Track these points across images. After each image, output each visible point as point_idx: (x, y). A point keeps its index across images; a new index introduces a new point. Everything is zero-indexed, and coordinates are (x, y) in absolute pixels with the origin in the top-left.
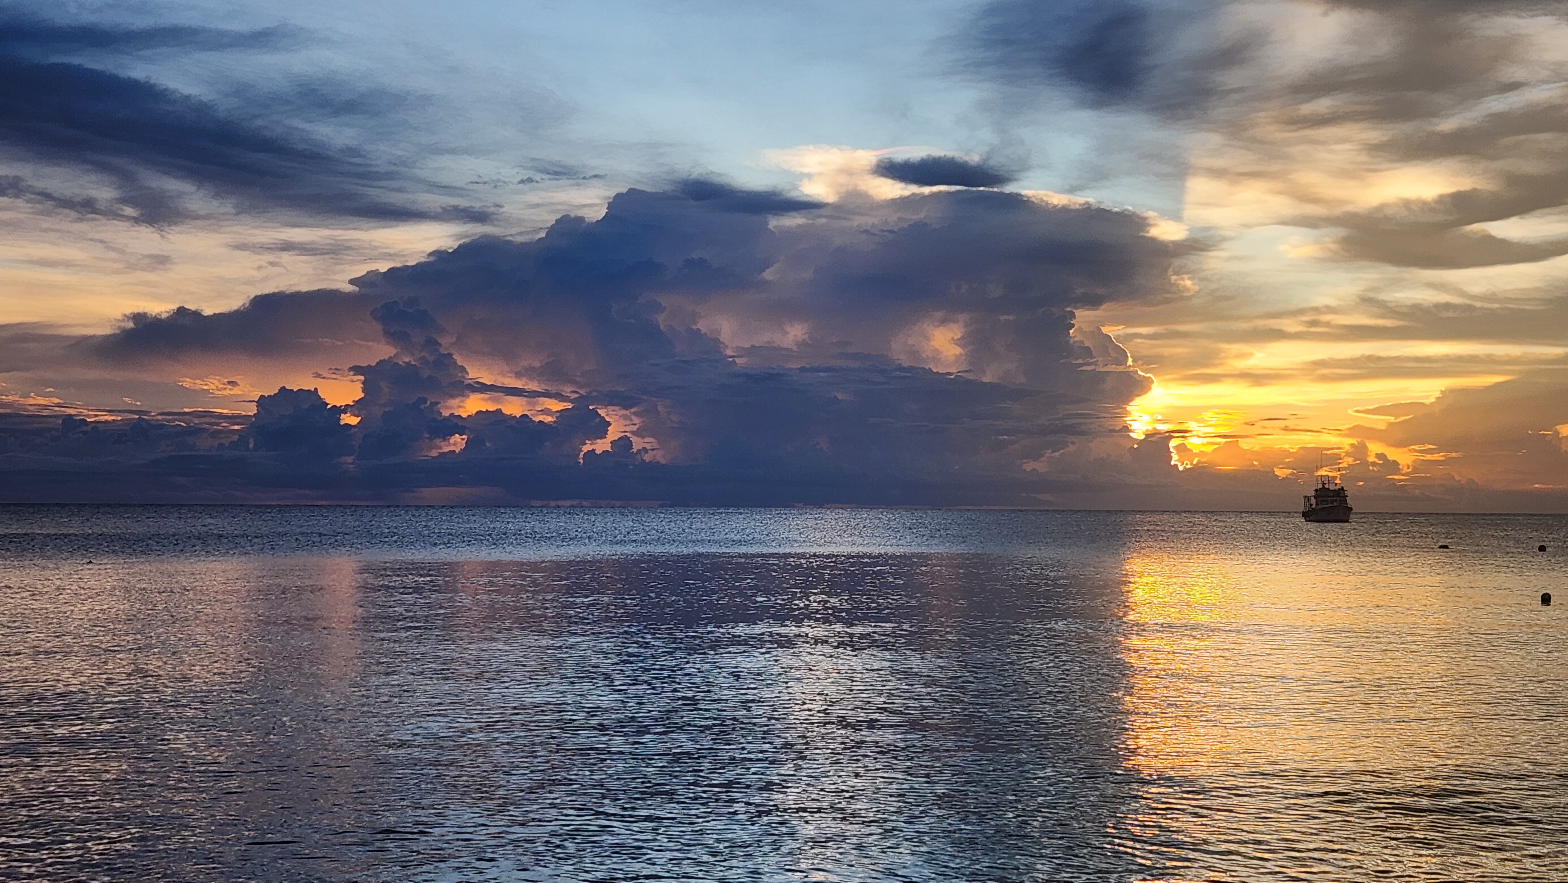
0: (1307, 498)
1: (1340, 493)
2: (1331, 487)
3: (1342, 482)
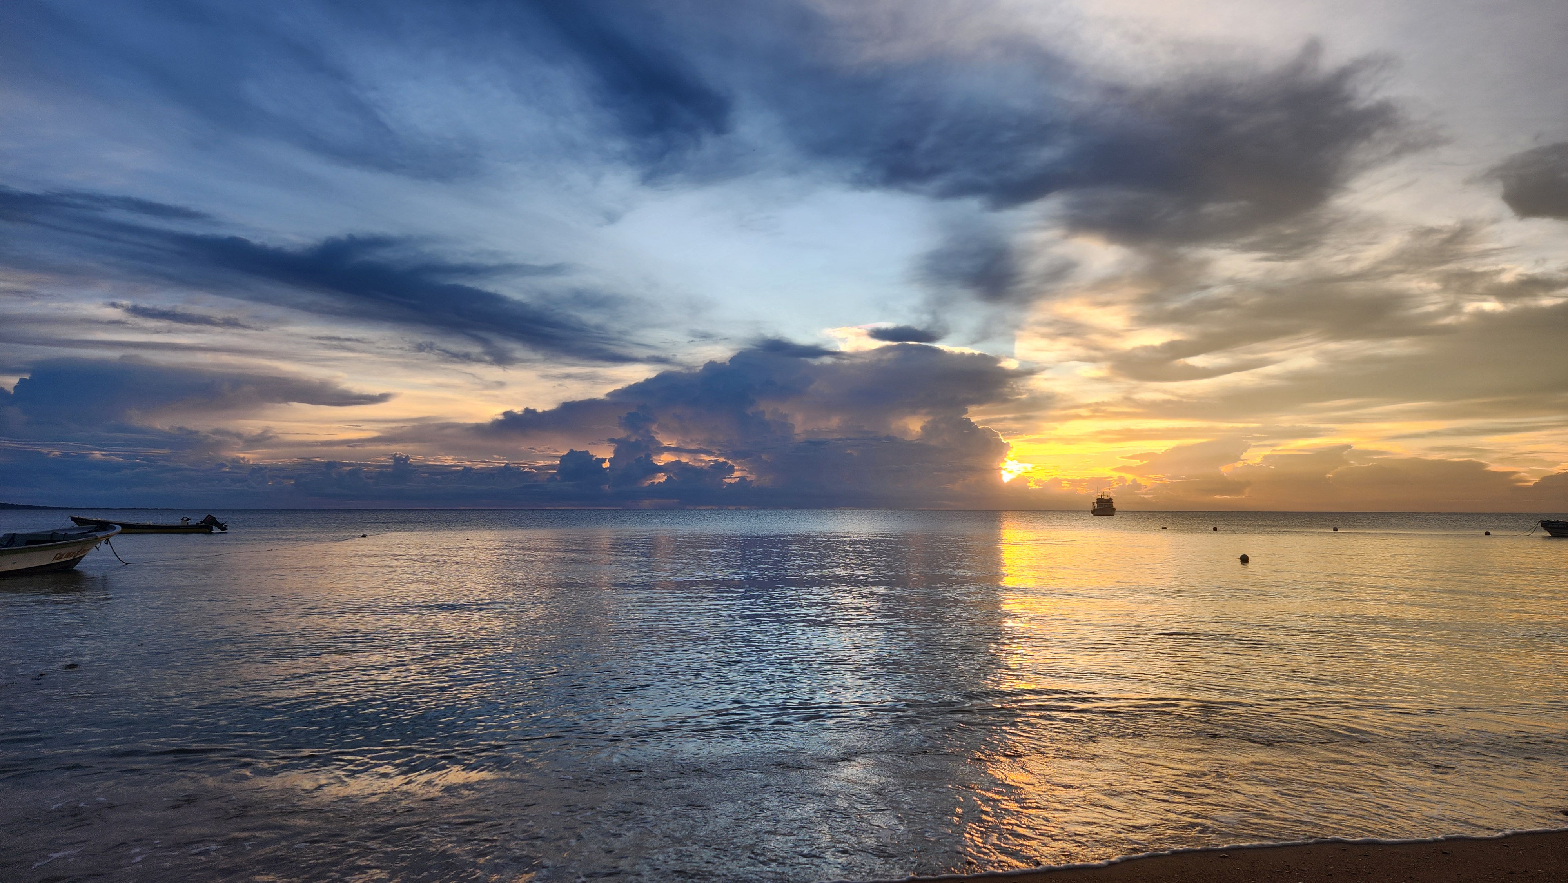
0: (1093, 503)
1: (1110, 501)
2: (1105, 497)
3: (1112, 495)
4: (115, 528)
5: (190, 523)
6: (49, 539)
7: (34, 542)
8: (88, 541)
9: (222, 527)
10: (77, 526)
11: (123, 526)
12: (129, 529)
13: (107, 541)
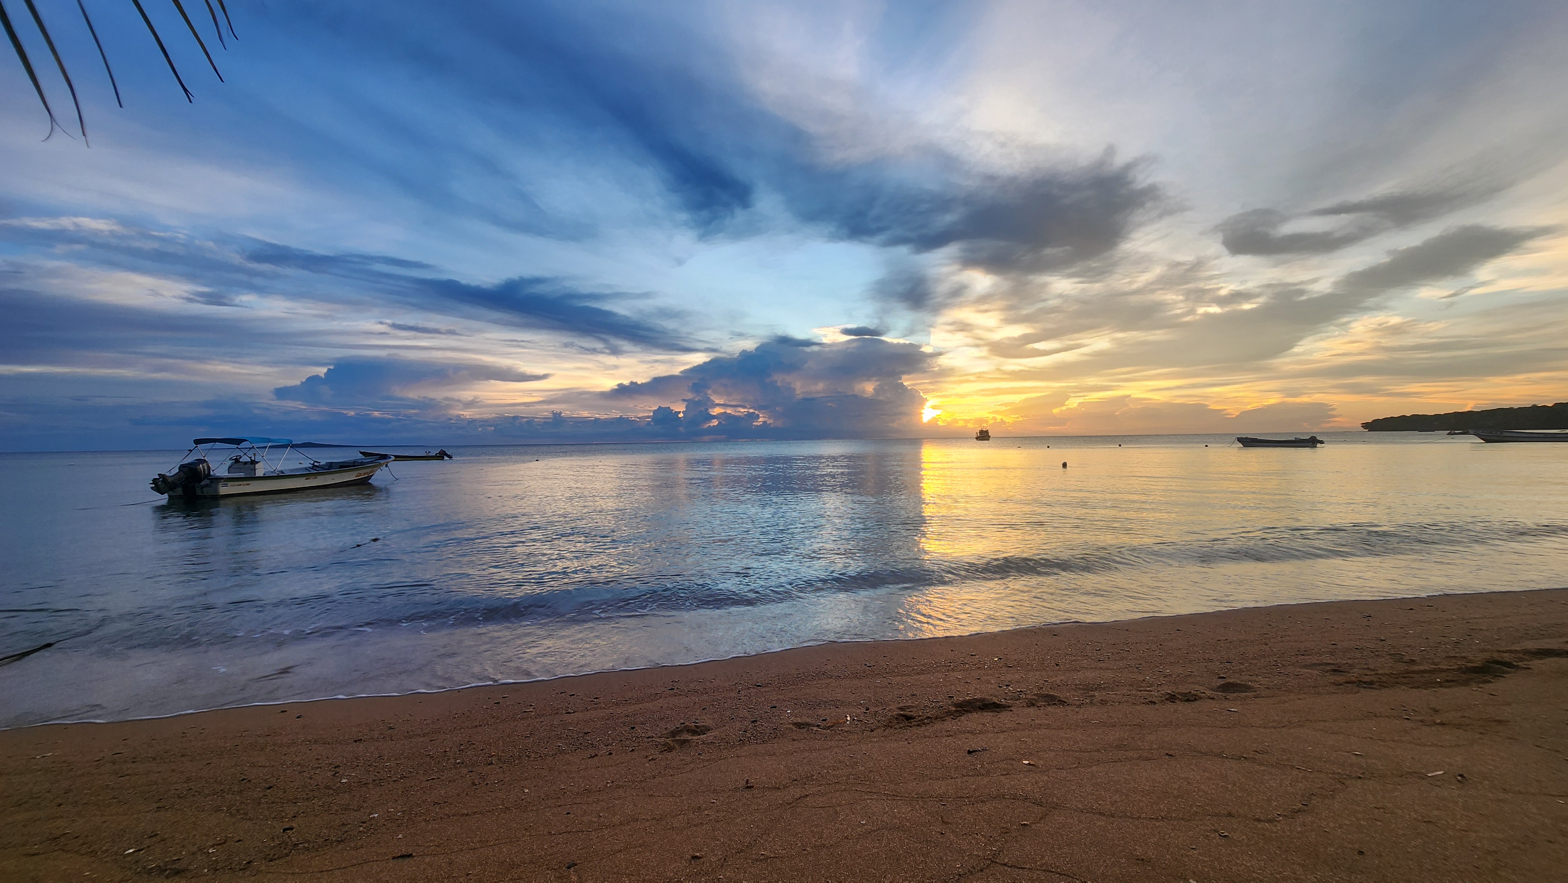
0: (977, 433)
1: (987, 432)
2: (984, 430)
3: (988, 428)
4: (390, 458)
5: (430, 454)
6: (352, 464)
7: (344, 467)
8: (375, 466)
9: (450, 457)
10: (364, 457)
11: (396, 456)
12: (398, 458)
13: (387, 466)
